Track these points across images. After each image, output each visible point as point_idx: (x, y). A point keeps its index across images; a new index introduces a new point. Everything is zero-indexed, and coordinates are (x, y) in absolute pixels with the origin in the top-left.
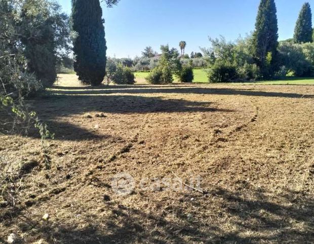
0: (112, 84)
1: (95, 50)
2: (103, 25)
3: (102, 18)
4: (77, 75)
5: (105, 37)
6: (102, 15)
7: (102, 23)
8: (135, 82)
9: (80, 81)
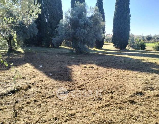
0: (131, 49)
1: (123, 31)
2: (130, 18)
3: (130, 14)
4: (113, 44)
5: (130, 24)
6: (129, 13)
7: (129, 17)
8: (146, 49)
9: (114, 47)
